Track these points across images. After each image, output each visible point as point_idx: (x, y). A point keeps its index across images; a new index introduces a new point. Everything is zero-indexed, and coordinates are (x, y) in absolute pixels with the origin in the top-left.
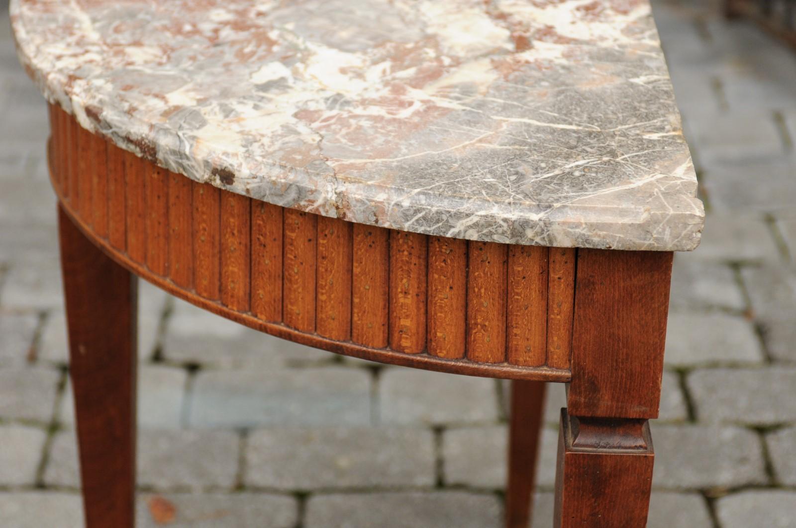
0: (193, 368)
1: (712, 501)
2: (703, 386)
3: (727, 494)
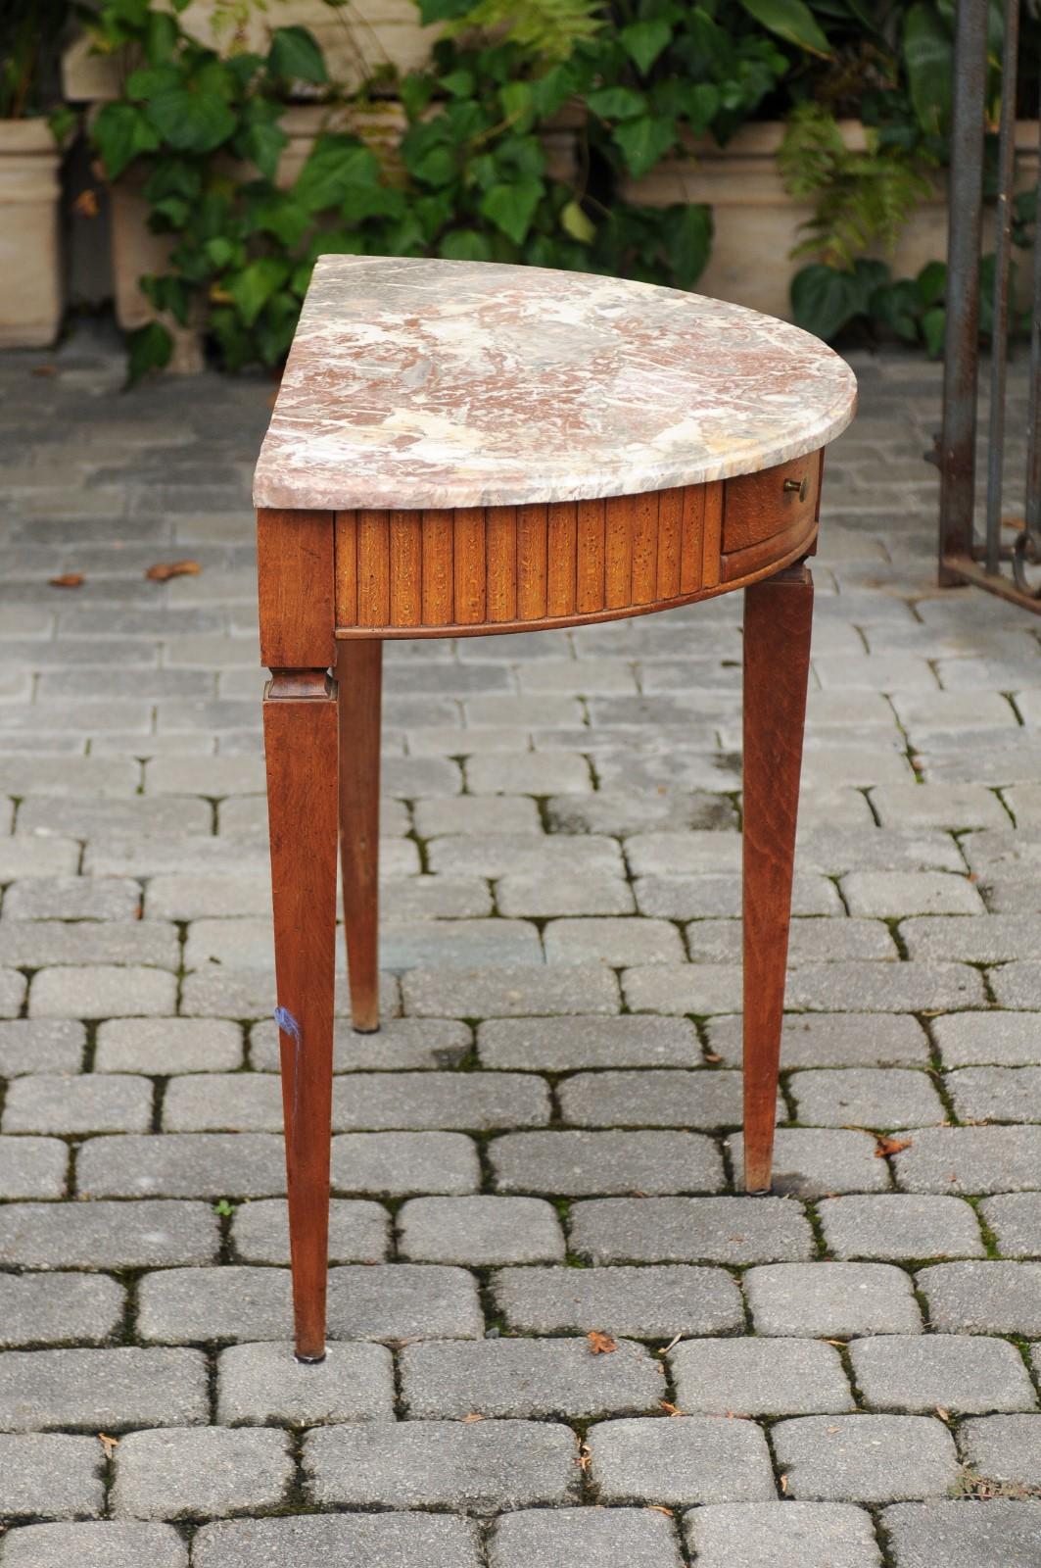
1: (924, 1020)
2: (915, 931)
3: (941, 1015)
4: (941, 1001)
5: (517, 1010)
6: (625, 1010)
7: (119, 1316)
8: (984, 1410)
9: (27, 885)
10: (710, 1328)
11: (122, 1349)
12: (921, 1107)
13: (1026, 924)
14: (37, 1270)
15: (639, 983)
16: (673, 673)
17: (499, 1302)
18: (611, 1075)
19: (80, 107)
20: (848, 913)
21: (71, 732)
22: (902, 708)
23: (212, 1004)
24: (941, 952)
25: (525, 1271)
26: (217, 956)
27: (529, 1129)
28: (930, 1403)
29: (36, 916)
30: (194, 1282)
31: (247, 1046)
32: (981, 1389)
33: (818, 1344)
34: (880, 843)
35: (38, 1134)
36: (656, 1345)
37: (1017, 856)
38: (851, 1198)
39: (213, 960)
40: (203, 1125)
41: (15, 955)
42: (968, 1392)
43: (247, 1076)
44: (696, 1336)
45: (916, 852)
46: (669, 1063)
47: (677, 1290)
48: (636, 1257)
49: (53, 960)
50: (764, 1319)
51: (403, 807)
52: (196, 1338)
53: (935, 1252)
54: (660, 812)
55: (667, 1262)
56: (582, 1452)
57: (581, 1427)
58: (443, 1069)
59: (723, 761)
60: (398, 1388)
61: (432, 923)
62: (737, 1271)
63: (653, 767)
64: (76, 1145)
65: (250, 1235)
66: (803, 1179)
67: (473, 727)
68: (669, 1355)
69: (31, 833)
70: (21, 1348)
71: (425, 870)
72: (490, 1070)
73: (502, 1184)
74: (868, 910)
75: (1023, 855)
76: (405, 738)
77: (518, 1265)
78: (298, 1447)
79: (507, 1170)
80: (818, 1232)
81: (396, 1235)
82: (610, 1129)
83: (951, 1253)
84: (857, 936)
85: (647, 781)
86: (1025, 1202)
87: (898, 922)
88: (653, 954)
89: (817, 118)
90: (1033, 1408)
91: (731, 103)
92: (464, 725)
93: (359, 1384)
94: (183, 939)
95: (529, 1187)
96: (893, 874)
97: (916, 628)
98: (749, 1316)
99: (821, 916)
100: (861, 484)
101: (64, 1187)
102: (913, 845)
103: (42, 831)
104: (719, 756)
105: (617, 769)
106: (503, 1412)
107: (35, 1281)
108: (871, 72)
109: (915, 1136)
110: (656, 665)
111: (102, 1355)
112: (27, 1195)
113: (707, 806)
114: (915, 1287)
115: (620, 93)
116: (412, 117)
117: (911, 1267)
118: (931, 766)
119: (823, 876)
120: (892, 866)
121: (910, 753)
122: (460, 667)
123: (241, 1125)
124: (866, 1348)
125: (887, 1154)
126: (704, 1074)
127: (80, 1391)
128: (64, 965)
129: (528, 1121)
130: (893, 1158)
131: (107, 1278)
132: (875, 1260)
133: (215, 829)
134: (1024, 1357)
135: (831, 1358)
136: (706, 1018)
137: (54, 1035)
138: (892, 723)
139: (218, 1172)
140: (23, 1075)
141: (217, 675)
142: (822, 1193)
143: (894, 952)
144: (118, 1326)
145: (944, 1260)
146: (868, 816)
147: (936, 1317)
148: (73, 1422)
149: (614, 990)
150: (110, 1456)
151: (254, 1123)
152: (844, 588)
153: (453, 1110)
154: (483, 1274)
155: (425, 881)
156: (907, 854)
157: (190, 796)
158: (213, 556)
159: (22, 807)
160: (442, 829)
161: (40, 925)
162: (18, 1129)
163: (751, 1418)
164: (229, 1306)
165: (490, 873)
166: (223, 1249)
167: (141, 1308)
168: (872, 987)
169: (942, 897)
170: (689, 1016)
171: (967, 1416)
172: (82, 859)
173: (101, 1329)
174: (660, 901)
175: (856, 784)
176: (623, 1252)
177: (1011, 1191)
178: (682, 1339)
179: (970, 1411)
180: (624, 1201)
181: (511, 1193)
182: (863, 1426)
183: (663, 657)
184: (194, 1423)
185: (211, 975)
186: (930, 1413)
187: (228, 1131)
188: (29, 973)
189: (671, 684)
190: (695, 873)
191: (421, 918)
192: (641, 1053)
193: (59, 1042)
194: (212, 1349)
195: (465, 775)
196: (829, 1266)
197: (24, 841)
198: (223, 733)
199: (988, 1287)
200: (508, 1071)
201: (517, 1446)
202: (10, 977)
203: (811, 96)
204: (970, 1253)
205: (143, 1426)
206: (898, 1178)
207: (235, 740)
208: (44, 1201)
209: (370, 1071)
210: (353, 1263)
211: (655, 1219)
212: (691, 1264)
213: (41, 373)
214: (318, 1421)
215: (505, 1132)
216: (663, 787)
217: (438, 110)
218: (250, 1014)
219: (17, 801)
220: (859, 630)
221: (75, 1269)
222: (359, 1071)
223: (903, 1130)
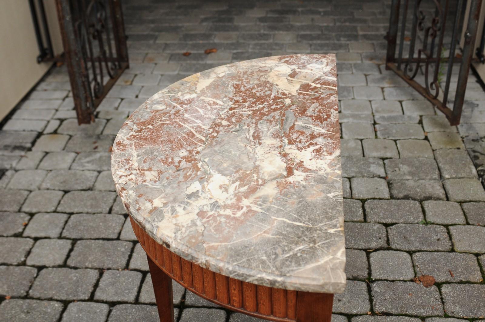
2: (369, 207)
3: (373, 251)
4: (374, 245)
12: (363, 303)
20: (352, 197)
22: (374, 106)
24: (376, 218)
34: (364, 164)
35: (102, 302)
37: (399, 170)
45: (373, 168)
64: (111, 308)
74: (357, 195)
75: (401, 169)
84: (353, 209)
87: (365, 201)
96: (366, 179)
97: (380, 76)
102: (372, 165)
118: (380, 130)
120: (365, 175)
121: (375, 123)
137: (123, 249)
138: (370, 113)
140: (109, 269)
143: (361, 218)
146: (359, 153)
152: (363, 61)
156: (370, 169)
158: (221, 46)
162: (98, 299)
169: (378, 190)
175: (359, 137)
193: (123, 253)
220: (366, 75)
223: (356, 315)
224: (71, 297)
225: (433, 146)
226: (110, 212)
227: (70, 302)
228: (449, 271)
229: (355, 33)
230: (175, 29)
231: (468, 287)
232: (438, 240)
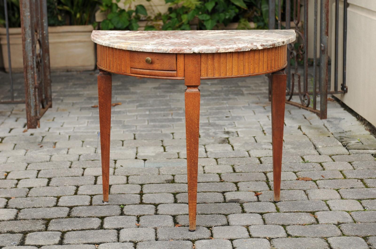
0: (145, 160)
1: (265, 173)
2: (264, 159)
3: (269, 172)
5: (182, 173)
6: (205, 173)
7: (100, 225)
8: (276, 237)
9: (84, 155)
10: (220, 224)
11: (100, 230)
12: (264, 188)
13: (286, 157)
14: (84, 217)
15: (207, 168)
16: (216, 119)
17: (177, 221)
18: (201, 183)
19: (99, 23)
20: (250, 157)
21: (94, 130)
22: (262, 123)
23: (121, 173)
24: (269, 162)
25: (183, 216)
26: (122, 165)
27: (184, 192)
28: (265, 236)
29: (86, 160)
30: (115, 219)
31: (128, 180)
32: (276, 234)
33: (242, 227)
34: (257, 145)
35: (85, 195)
36: (209, 228)
38: (250, 203)
39: (121, 166)
40: (118, 193)
41: (81, 166)
42: (273, 234)
43: (127, 185)
44: (218, 226)
45: (264, 146)
46: (213, 181)
47: (214, 218)
48: (205, 213)
49: (89, 166)
50: (231, 223)
51: (161, 142)
52: (115, 228)
53: (266, 211)
54: (213, 141)
55: (212, 214)
56: (193, 245)
57: (193, 242)
58: (167, 183)
59: (225, 133)
60: (156, 235)
61: (166, 160)
62: (226, 215)
63: (211, 134)
64: (92, 197)
65: (127, 210)
66: (240, 200)
67: (175, 128)
68: (212, 229)
69: (86, 147)
70: (80, 230)
71: (165, 151)
72: (177, 183)
73: (179, 202)
74: (254, 156)
75: (286, 147)
76: (161, 130)
77: (181, 215)
78: (136, 246)
79: (180, 199)
80: (243, 208)
81: (157, 210)
82: (201, 192)
83: (270, 211)
84: (252, 160)
85: (210, 136)
86: (285, 203)
87: (260, 158)
88: (211, 164)
89: (245, 21)
90: (286, 237)
91: (227, 17)
92: (173, 128)
93: (148, 235)
94: (115, 163)
95: (184, 202)
96: (259, 150)
97: (265, 110)
98: (228, 223)
99: (245, 157)
100: (254, 88)
101: (90, 203)
103: (88, 146)
104: (225, 132)
105: (204, 134)
106: (177, 239)
107: (83, 219)
108: (255, 13)
109: (263, 192)
110: (212, 117)
111: (96, 231)
112: (82, 205)
113: (222, 140)
114: (262, 217)
115: (205, 15)
116: (164, 23)
117: (261, 214)
118: (268, 133)
119: (245, 151)
120: (259, 149)
121: (263, 131)
122: (173, 119)
123: (126, 193)
124: (252, 227)
125: (257, 196)
126: (220, 183)
127: (91, 237)
128: (91, 167)
129: (184, 191)
130: (258, 196)
131: (98, 218)
132: (254, 213)
133: (123, 145)
134: (284, 229)
135: (245, 229)
136: (221, 174)
137: (88, 179)
138: (260, 126)
139: (121, 200)
140: (82, 185)
141: (124, 121)
142: (244, 202)
143: (259, 162)
144: (100, 226)
145: (268, 213)
146: (254, 141)
147: (266, 222)
148: (90, 242)
149: (202, 170)
150: (97, 248)
151: (128, 192)
152: (250, 104)
153: (169, 190)
154: (174, 217)
155: (165, 153)
156: (262, 147)
157: (118, 140)
158: (124, 102)
159: (84, 143)
160: (169, 144)
161: (87, 161)
162: (81, 194)
163: (228, 239)
164: (122, 222)
165: (178, 151)
166: (121, 213)
167: (104, 223)
168: (255, 168)
169: (269, 154)
170: (217, 173)
171: (272, 238)
172: (96, 151)
173: (96, 227)
174: (212, 155)
175: (252, 136)
176: (203, 212)
177: (282, 201)
178: (214, 227)
179: (273, 238)
180: (203, 204)
181: (180, 203)
182: (251, 240)
183: (214, 116)
184: (114, 242)
185: (121, 169)
186: (265, 238)
187: (123, 194)
188: (84, 169)
189: (215, 120)
190: (219, 150)
191: (164, 159)
192: (208, 180)
193: (90, 180)
194: (118, 230)
195: (173, 136)
196: (245, 214)
197: (84, 148)
198: (125, 130)
199: (277, 217)
200: (180, 183)
201: (180, 245)
202: (80, 169)
203: (243, 17)
204: (274, 211)
205: (104, 243)
206: (259, 199)
207: (127, 131)
208: (85, 206)
209: (152, 184)
210: (148, 215)
211: (210, 207)
212: (217, 214)
213: (91, 74)
214: (140, 241)
215: (180, 193)
216: (213, 137)
217: (169, 21)
218: (128, 175)
219: (83, 142)
220: (253, 111)
221: (91, 217)
222: (150, 184)
223: (260, 191)
224: (60, 195)
225: (309, 137)
226: (70, 167)
227: (60, 197)
228: (322, 176)
229: (241, 92)
230: (78, 95)
231: (335, 180)
232: (314, 167)
